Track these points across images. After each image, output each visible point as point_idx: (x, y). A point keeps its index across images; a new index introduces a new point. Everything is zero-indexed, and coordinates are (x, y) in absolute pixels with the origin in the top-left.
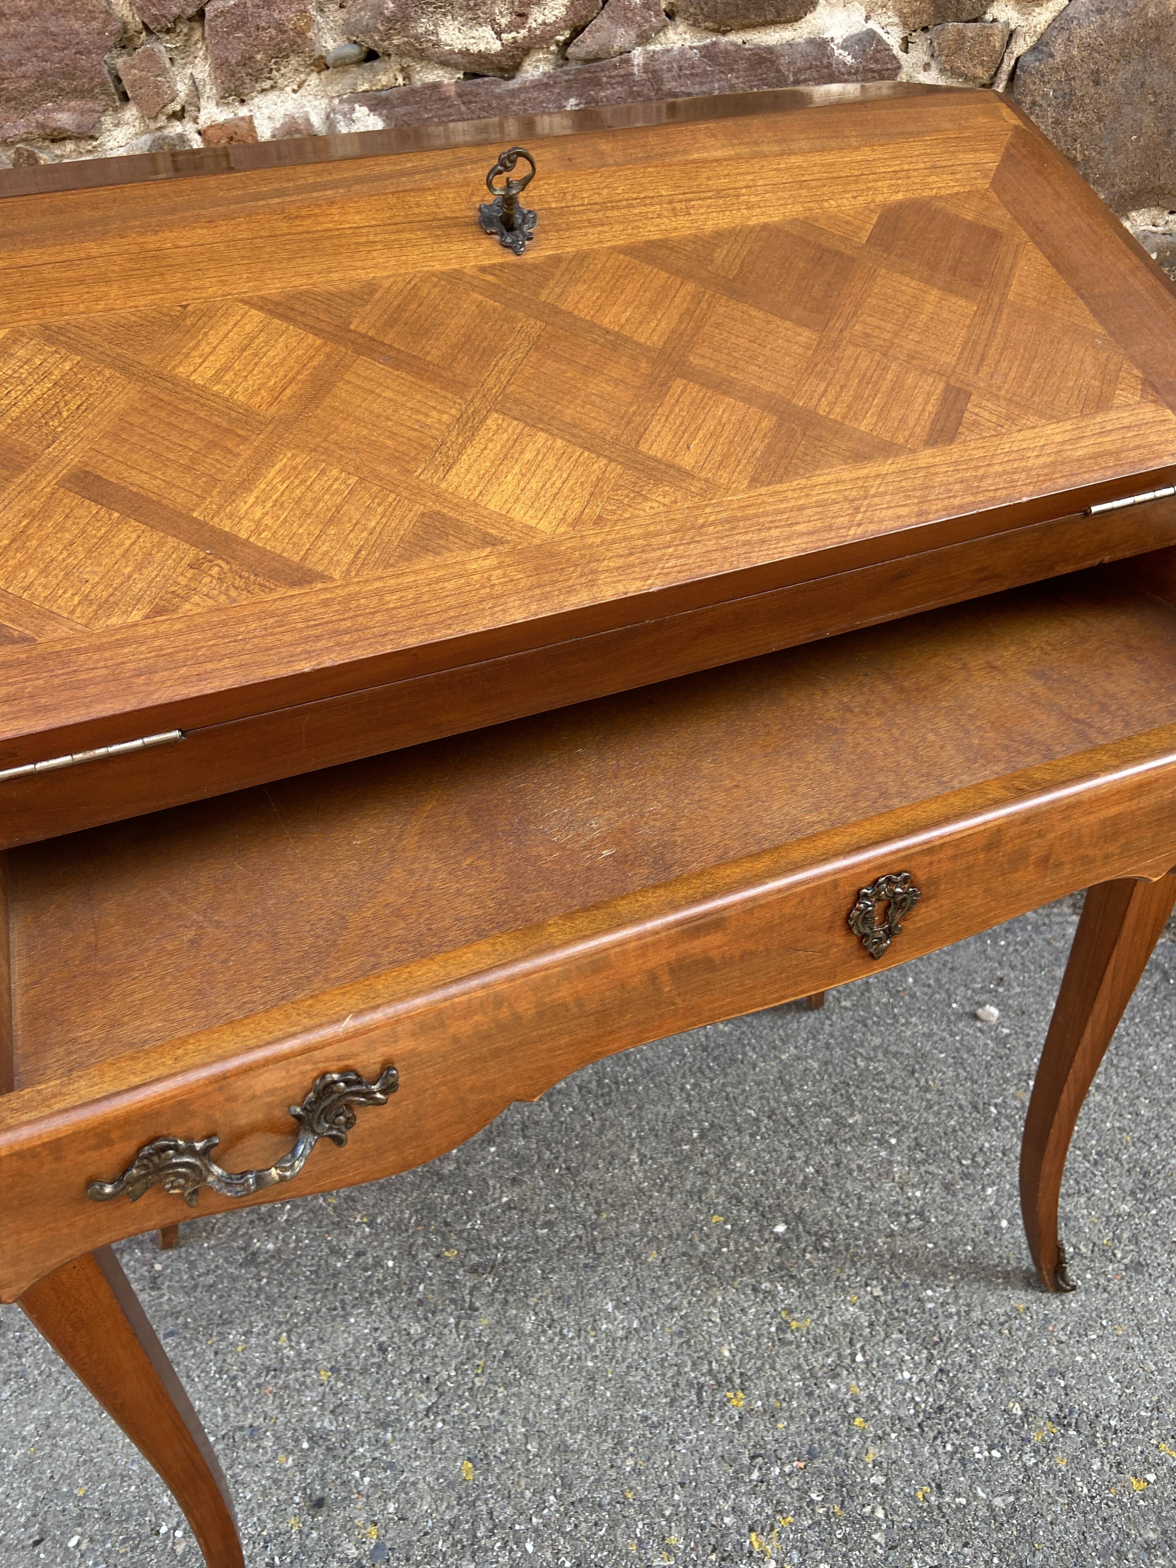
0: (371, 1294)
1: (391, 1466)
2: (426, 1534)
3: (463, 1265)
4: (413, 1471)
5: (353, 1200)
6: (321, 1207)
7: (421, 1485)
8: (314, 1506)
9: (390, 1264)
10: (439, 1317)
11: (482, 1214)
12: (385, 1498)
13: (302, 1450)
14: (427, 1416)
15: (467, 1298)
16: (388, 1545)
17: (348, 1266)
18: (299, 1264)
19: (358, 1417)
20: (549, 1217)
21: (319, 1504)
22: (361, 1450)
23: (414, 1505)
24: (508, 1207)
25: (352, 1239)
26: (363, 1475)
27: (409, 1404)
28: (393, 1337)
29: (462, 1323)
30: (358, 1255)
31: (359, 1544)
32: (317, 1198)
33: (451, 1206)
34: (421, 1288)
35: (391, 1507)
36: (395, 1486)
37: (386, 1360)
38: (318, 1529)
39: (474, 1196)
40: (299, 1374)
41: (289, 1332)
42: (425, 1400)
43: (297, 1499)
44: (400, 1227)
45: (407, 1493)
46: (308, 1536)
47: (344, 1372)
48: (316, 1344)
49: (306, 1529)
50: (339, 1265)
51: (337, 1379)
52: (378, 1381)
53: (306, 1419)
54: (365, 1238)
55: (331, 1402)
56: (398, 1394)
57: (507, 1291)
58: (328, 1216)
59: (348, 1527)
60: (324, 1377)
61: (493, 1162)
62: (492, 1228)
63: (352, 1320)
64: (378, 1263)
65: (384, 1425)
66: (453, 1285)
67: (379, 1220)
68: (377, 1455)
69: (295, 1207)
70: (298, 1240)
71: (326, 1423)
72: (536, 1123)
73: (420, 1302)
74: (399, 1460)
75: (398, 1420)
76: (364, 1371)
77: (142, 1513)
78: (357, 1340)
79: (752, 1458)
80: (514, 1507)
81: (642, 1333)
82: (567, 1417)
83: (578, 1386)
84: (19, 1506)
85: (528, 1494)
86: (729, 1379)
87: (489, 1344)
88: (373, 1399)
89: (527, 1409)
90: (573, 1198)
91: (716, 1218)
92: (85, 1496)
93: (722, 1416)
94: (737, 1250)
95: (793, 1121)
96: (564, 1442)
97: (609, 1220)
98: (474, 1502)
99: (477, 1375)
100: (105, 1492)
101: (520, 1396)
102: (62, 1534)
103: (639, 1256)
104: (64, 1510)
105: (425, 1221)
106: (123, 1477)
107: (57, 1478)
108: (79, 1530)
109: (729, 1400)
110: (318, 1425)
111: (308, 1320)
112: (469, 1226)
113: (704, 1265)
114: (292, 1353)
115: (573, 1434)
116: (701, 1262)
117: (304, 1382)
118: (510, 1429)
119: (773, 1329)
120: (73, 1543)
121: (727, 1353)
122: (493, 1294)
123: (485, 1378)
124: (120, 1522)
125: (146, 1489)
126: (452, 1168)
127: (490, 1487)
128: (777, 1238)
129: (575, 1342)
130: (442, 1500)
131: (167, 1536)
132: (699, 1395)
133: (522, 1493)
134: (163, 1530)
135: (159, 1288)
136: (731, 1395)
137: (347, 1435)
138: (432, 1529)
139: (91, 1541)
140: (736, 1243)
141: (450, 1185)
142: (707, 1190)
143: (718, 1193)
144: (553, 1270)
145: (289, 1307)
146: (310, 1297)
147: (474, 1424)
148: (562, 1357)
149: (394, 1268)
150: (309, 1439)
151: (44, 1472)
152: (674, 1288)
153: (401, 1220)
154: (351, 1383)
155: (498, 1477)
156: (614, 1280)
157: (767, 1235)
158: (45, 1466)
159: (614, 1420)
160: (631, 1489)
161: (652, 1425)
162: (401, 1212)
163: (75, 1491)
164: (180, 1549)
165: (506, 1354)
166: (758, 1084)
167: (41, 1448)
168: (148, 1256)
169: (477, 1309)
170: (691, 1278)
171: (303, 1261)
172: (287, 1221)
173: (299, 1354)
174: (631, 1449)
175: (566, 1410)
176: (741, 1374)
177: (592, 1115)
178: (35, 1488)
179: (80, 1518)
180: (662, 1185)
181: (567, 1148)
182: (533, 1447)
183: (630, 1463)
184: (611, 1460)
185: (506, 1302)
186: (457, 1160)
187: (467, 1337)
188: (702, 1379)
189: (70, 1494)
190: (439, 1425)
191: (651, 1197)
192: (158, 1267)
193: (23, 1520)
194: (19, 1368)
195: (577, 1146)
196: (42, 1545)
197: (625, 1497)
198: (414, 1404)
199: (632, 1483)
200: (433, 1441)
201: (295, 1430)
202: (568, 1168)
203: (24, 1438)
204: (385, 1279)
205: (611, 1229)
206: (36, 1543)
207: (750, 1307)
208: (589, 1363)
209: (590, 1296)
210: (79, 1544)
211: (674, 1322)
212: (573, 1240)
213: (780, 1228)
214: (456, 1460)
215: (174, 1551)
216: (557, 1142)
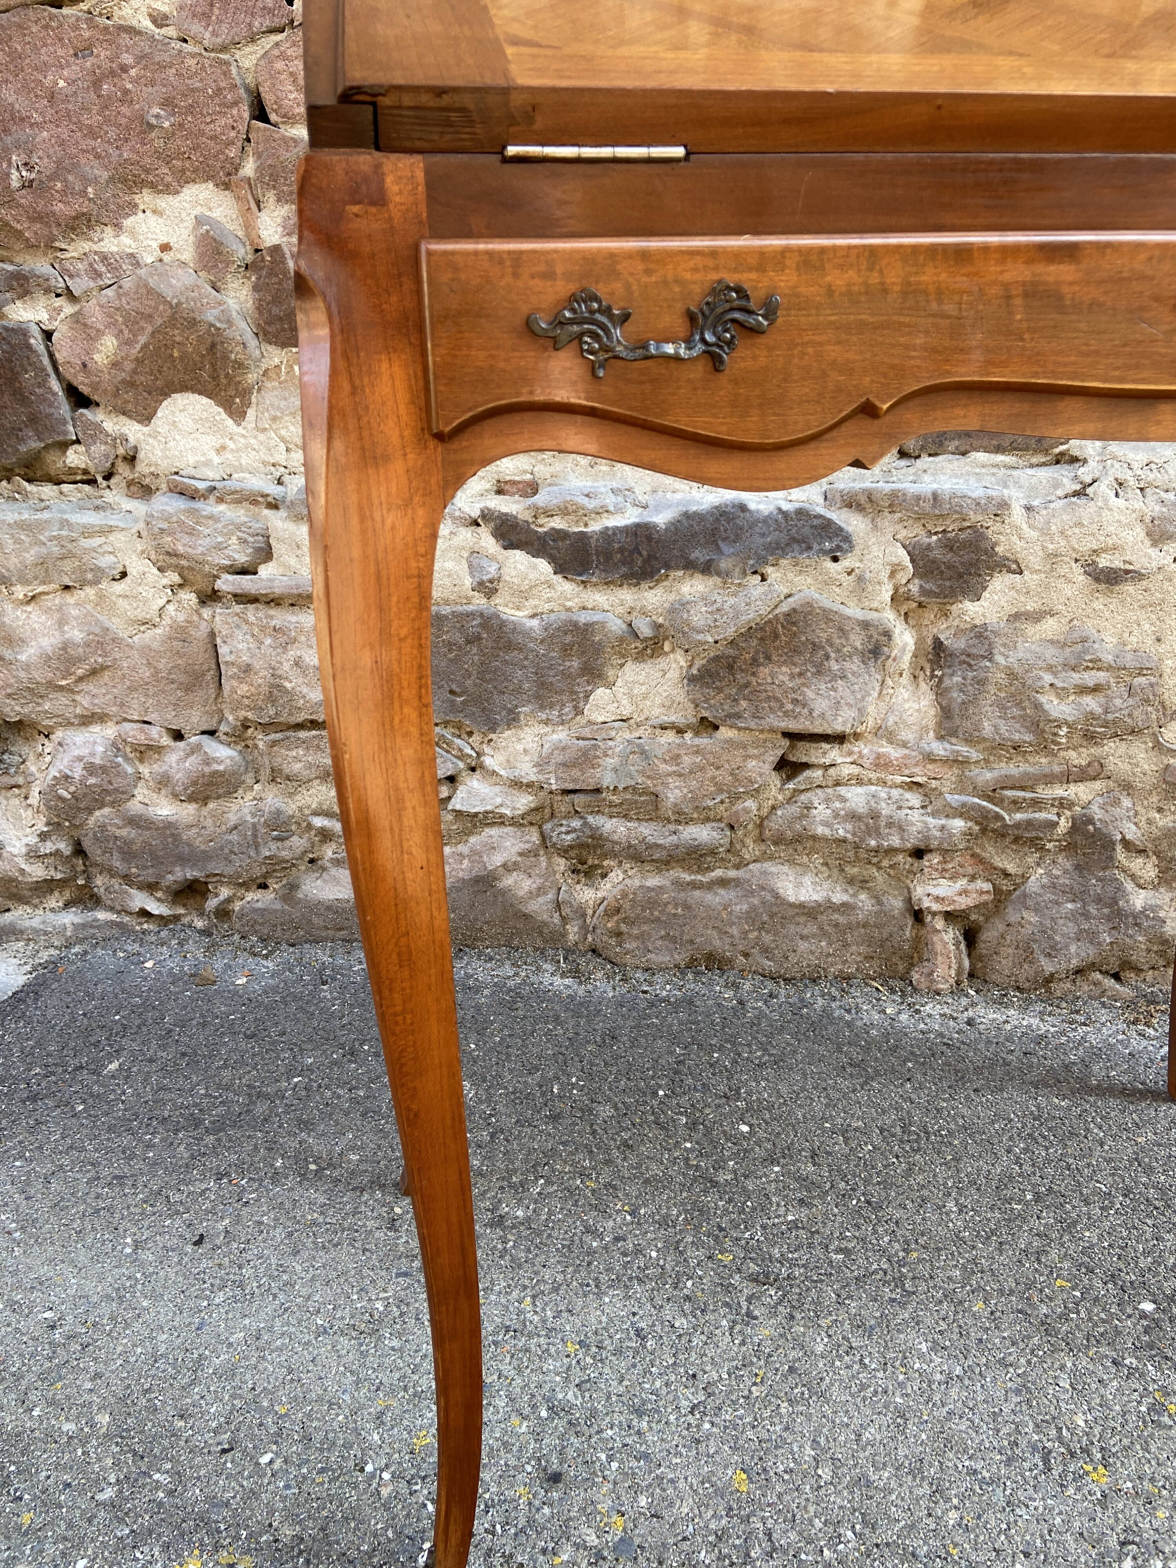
0: (630, 1279)
1: (646, 1456)
2: (685, 1539)
3: (739, 1270)
4: (672, 1467)
5: (615, 1187)
6: (578, 1188)
7: (681, 1484)
8: (549, 1480)
9: (654, 1254)
10: (709, 1317)
11: (764, 1227)
12: (636, 1490)
13: (539, 1417)
14: (692, 1413)
15: (744, 1305)
16: (637, 1541)
17: (606, 1248)
18: (549, 1236)
19: (609, 1397)
20: (844, 1244)
21: (556, 1478)
22: (610, 1432)
23: (671, 1504)
24: (795, 1225)
25: (611, 1223)
26: (610, 1459)
27: (670, 1397)
28: (654, 1325)
29: (738, 1328)
30: (617, 1239)
31: (601, 1532)
32: (574, 1178)
33: (726, 1212)
34: (689, 1284)
35: (643, 1501)
36: (649, 1479)
37: (645, 1347)
38: (551, 1505)
39: (754, 1209)
40: (542, 1340)
41: (534, 1297)
42: (689, 1397)
43: (529, 1468)
44: (664, 1222)
45: (664, 1490)
46: (538, 1510)
47: (594, 1349)
48: (565, 1315)
49: (537, 1503)
50: (595, 1244)
51: (586, 1354)
52: (634, 1366)
53: (547, 1387)
54: (627, 1225)
55: (577, 1375)
56: (658, 1384)
57: (793, 1307)
58: (586, 1197)
59: (589, 1510)
60: (571, 1348)
61: (777, 1181)
62: (776, 1243)
63: (607, 1300)
64: (638, 1251)
65: (639, 1412)
66: (728, 1288)
67: (642, 1211)
68: (628, 1440)
69: (549, 1183)
70: (550, 1213)
71: (570, 1396)
72: (829, 1154)
73: (688, 1298)
74: (657, 1451)
75: (657, 1411)
76: (618, 1352)
77: (347, 1446)
78: (611, 1320)
79: (1123, 1544)
80: (800, 1533)
81: (967, 1382)
82: (869, 1450)
83: (884, 1420)
84: (212, 1410)
85: (818, 1524)
86: (1085, 1451)
87: (770, 1356)
88: (626, 1383)
89: (818, 1431)
90: (875, 1232)
91: (1059, 1282)
92: (286, 1415)
93: (1079, 1489)
94: (1090, 1319)
95: (1157, 1203)
96: (865, 1476)
97: (920, 1260)
98: (748, 1516)
99: (755, 1384)
100: (309, 1415)
101: (809, 1416)
102: (254, 1448)
103: (961, 1303)
104: (261, 1425)
105: (695, 1221)
106: (331, 1405)
107: (258, 1390)
108: (274, 1447)
109: (1087, 1473)
110: (560, 1396)
111: (556, 1290)
112: (747, 1235)
113: (1046, 1327)
114: (536, 1318)
115: (877, 1469)
116: (1043, 1323)
117: (547, 1350)
118: (796, 1449)
119: (1143, 1409)
120: (265, 1459)
121: (1082, 1424)
122: (775, 1307)
123: (764, 1389)
124: (321, 1450)
125: (356, 1422)
126: (729, 1177)
127: (769, 1505)
128: (1143, 1315)
129: (880, 1374)
130: (707, 1506)
131: (373, 1475)
132: (1046, 1460)
133: (810, 1521)
134: (369, 1468)
135: (396, 1231)
136: (1089, 1468)
137: (593, 1414)
138: (694, 1535)
139: (286, 1461)
140: (1089, 1311)
141: (725, 1192)
142: (1047, 1253)
143: (1062, 1259)
144: (850, 1297)
145: (536, 1273)
146: (560, 1268)
147: (750, 1434)
148: (863, 1387)
149: (658, 1259)
150: (549, 1408)
151: (246, 1382)
152: (1008, 1343)
153: (668, 1215)
154: (601, 1360)
155: (780, 1496)
156: (928, 1321)
157: (1129, 1311)
158: (248, 1376)
159: (931, 1465)
160: (956, 1545)
161: (983, 1481)
162: (668, 1208)
163: (276, 1408)
164: (385, 1492)
165: (791, 1370)
166: (1109, 1161)
167: (246, 1358)
168: (389, 1199)
169: (756, 1318)
170: (1029, 1337)
171: (555, 1234)
172: (540, 1194)
173: (544, 1321)
174: (955, 1501)
175: (868, 1443)
176: (1102, 1449)
177: (897, 1157)
178: (233, 1397)
179: (277, 1437)
180: (988, 1238)
181: (867, 1182)
182: (825, 1473)
183: (953, 1515)
184: (928, 1508)
185: (792, 1317)
186: (735, 1172)
187: (743, 1343)
188: (1049, 1445)
189: (271, 1410)
190: (707, 1426)
191: (974, 1247)
192: (398, 1210)
193: (214, 1425)
194: (237, 1278)
195: (879, 1183)
196: (229, 1456)
197: (948, 1552)
198: (676, 1398)
199: (957, 1539)
200: (698, 1442)
201: (533, 1396)
202: (868, 1202)
203: (230, 1345)
204: (647, 1268)
205: (923, 1270)
206: (224, 1451)
207: (1111, 1380)
208: (898, 1400)
209: (898, 1331)
210: (271, 1462)
211: (1009, 1378)
212: (875, 1272)
213: (1148, 1307)
214: (726, 1467)
215: (379, 1493)
216: (854, 1175)
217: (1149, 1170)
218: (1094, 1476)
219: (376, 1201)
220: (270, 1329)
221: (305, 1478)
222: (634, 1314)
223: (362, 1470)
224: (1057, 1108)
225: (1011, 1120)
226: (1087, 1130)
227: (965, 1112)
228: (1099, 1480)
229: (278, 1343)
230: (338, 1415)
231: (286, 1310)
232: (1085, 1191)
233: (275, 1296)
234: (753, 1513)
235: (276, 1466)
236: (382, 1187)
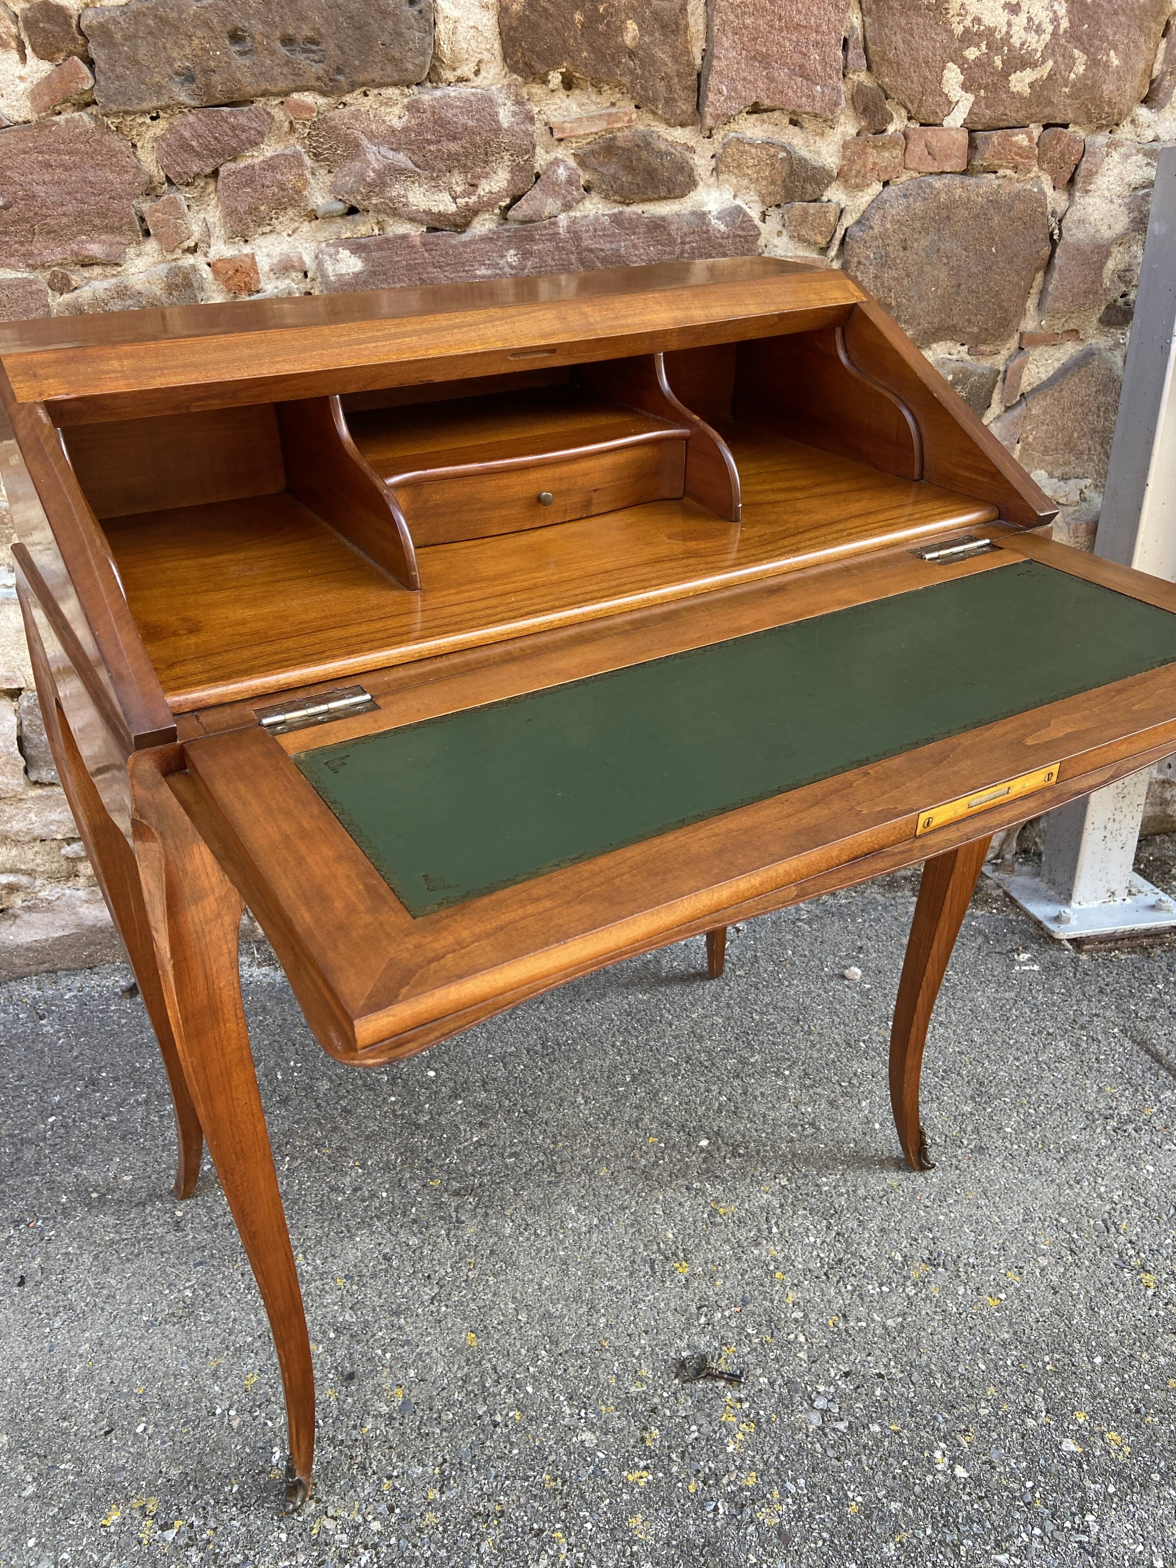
0: (371, 1218)
1: (407, 1342)
2: (443, 1389)
3: (446, 1190)
4: (427, 1344)
5: (345, 1149)
6: (317, 1156)
7: (434, 1354)
8: (346, 1379)
9: (384, 1194)
10: (432, 1231)
11: (458, 1151)
12: (405, 1367)
13: (330, 1339)
14: (432, 1303)
15: (454, 1214)
16: (413, 1400)
17: (348, 1199)
18: (304, 1201)
19: (374, 1310)
20: (514, 1149)
21: (351, 1377)
22: (380, 1334)
23: (431, 1369)
24: (479, 1144)
25: (348, 1179)
26: (384, 1352)
27: (416, 1296)
28: (395, 1248)
29: (452, 1233)
30: (355, 1190)
31: (389, 1402)
32: (312, 1150)
33: (430, 1147)
34: (414, 1210)
35: (412, 1373)
36: (413, 1357)
37: (391, 1266)
38: (352, 1396)
39: (448, 1139)
40: (318, 1283)
41: (304, 1253)
42: (428, 1292)
43: (331, 1376)
44: (388, 1167)
45: (424, 1361)
46: (344, 1402)
47: (357, 1278)
48: (330, 1259)
49: (342, 1397)
50: (340, 1199)
51: (352, 1284)
52: (387, 1282)
53: (330, 1316)
54: (360, 1177)
55: (349, 1301)
56: (406, 1290)
57: (486, 1207)
58: (324, 1163)
59: (378, 1391)
60: (340, 1283)
61: (461, 1112)
62: (468, 1161)
63: (358, 1239)
64: (373, 1195)
65: (397, 1314)
66: (440, 1206)
67: (369, 1163)
68: (394, 1336)
69: (293, 1158)
70: (301, 1183)
71: (347, 1317)
72: (494, 1080)
73: (414, 1221)
74: (414, 1337)
75: (409, 1309)
76: (374, 1276)
77: (198, 1401)
78: (364, 1254)
79: (699, 1308)
80: (513, 1362)
81: (601, 1228)
82: (548, 1293)
83: (554, 1270)
84: (86, 1407)
85: (523, 1351)
86: (674, 1254)
87: (476, 1246)
88: (385, 1296)
89: (515, 1290)
90: (533, 1134)
91: (651, 1140)
92: (144, 1393)
93: (672, 1281)
94: (671, 1161)
95: (706, 1063)
96: (547, 1311)
97: (564, 1147)
98: (480, 1362)
99: (470, 1270)
100: (161, 1388)
101: (507, 1281)
102: (129, 1423)
103: (592, 1172)
104: (127, 1406)
105: (409, 1160)
106: (175, 1376)
107: (116, 1382)
108: (144, 1419)
109: (676, 1269)
110: (341, 1319)
111: (320, 1242)
112: (447, 1161)
113: (646, 1175)
114: (310, 1268)
115: (554, 1304)
116: (643, 1172)
117: (323, 1289)
118: (502, 1306)
119: (705, 1216)
120: (140, 1429)
121: (671, 1236)
122: (475, 1210)
123: (476, 1272)
124: (180, 1410)
125: (198, 1382)
126: (426, 1118)
127: (492, 1349)
128: (702, 1150)
129: (548, 1239)
130: (453, 1363)
131: (222, 1415)
132: (652, 1267)
133: (519, 1351)
134: (218, 1411)
135: (183, 1230)
136: (677, 1265)
137: (366, 1324)
138: (448, 1385)
139: (156, 1426)
140: (670, 1156)
141: (427, 1131)
142: (641, 1119)
143: (651, 1121)
144: (523, 1188)
145: (301, 1234)
146: (318, 1225)
147: (472, 1306)
148: (539, 1250)
149: (388, 1197)
150: (335, 1330)
151: (104, 1379)
152: (623, 1193)
153: (388, 1161)
154: (364, 1285)
155: (497, 1342)
156: (574, 1191)
157: (694, 1149)
158: (105, 1375)
159: (586, 1292)
160: (606, 1339)
161: (618, 1293)
162: (388, 1155)
163: (135, 1391)
164: (235, 1424)
165: (492, 1252)
166: (675, 1038)
167: (98, 1362)
168: (168, 1206)
169: (463, 1222)
170: (636, 1185)
171: (308, 1199)
172: (288, 1169)
173: (316, 1268)
174: (603, 1311)
175: (547, 1288)
176: (684, 1250)
177: (541, 1070)
178: (99, 1392)
179: (144, 1411)
180: (605, 1118)
181: (523, 1097)
182: (523, 1317)
183: (603, 1320)
184: (587, 1320)
185: (487, 1214)
186: (431, 1113)
187: (457, 1243)
188: (653, 1257)
189: (131, 1393)
190: (444, 1309)
191: (597, 1128)
192: (179, 1214)
193: (92, 1417)
194: (66, 1303)
195: (531, 1095)
196: (113, 1434)
197: (602, 1346)
198: (420, 1296)
199: (607, 1335)
200: (440, 1321)
201: (321, 1325)
202: (525, 1112)
203: (81, 1356)
204: (381, 1207)
205: (567, 1154)
206: (107, 1433)
207: (686, 1201)
208: (562, 1253)
209: (556, 1204)
210: (145, 1429)
211: (626, 1217)
212: (537, 1165)
213: (704, 1143)
214: (461, 1333)
215: (231, 1426)
216: (514, 1093)
217: (701, 1039)
218: (680, 1270)
219: (158, 1210)
220: (108, 1335)
221: (174, 1432)
222: (380, 1244)
223: (214, 1414)
224: (642, 1002)
225: (613, 1020)
226: (662, 1016)
227: (583, 1021)
228: (683, 1270)
229: (119, 1343)
230: (183, 1382)
231: (115, 1317)
232: (662, 1065)
233: (102, 1309)
234: (483, 1358)
235: (150, 1431)
236: (160, 1197)
